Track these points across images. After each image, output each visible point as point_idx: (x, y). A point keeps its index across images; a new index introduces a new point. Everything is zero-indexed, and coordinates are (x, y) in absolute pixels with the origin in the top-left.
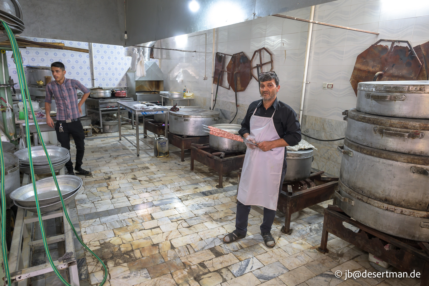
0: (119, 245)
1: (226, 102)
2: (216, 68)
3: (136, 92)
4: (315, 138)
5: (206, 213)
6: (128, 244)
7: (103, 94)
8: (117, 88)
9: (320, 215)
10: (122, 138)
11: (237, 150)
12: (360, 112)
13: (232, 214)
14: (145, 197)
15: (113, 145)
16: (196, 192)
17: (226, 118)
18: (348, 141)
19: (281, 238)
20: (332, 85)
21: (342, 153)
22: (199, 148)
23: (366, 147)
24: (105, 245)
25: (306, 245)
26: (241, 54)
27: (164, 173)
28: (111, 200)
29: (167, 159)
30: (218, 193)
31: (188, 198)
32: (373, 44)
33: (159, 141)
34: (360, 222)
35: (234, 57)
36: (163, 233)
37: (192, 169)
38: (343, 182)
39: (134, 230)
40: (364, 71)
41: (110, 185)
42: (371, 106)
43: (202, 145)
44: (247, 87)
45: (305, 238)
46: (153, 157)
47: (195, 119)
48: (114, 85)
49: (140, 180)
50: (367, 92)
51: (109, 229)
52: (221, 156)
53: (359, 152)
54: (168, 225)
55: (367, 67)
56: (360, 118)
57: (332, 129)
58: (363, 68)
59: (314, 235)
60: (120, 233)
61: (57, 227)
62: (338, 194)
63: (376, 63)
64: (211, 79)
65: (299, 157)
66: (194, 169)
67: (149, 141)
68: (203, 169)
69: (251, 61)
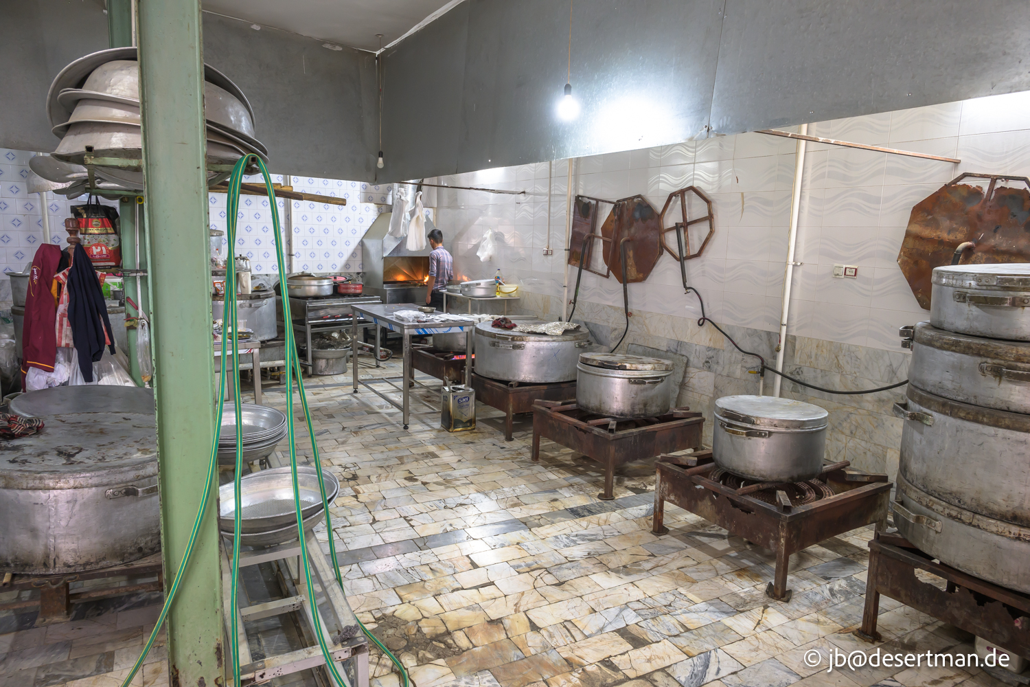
0: (417, 621)
1: (598, 305)
2: (576, 229)
3: (385, 283)
4: (818, 386)
5: (589, 554)
6: (434, 618)
7: (316, 288)
8: (341, 273)
9: (846, 560)
10: (360, 387)
11: (642, 414)
12: (943, 329)
13: (648, 558)
14: (445, 520)
15: (343, 403)
16: (555, 510)
17: (600, 342)
18: (920, 392)
19: (769, 610)
20: (856, 269)
21: (908, 419)
22: (554, 409)
23: (962, 405)
24: (387, 621)
25: (829, 625)
26: (635, 200)
27: (474, 465)
28: (371, 524)
29: (471, 435)
30: (606, 511)
31: (542, 521)
32: (948, 182)
33: (455, 394)
34: (956, 567)
35: (619, 207)
36: (505, 596)
37: (536, 456)
38: (909, 482)
39: (440, 590)
40: (930, 240)
41: (361, 492)
42: (968, 319)
43: (560, 403)
44: (651, 273)
45: (824, 611)
46: (439, 431)
47: (537, 344)
48: (334, 267)
49: (424, 481)
50: (958, 289)
51: (385, 587)
52: (610, 427)
53: (947, 414)
54: (511, 579)
55: (935, 232)
56: (947, 344)
57: (858, 368)
58: (927, 232)
59: (840, 602)
60: (412, 597)
61: (267, 582)
62: (900, 508)
63: (956, 224)
64: (561, 255)
65: (799, 427)
66: (539, 459)
67: (421, 395)
68: (559, 458)
69: (660, 217)
